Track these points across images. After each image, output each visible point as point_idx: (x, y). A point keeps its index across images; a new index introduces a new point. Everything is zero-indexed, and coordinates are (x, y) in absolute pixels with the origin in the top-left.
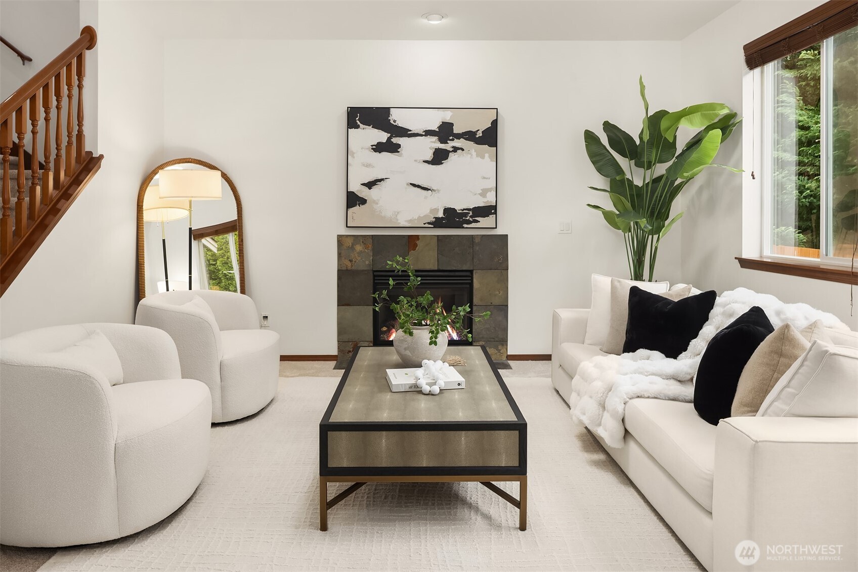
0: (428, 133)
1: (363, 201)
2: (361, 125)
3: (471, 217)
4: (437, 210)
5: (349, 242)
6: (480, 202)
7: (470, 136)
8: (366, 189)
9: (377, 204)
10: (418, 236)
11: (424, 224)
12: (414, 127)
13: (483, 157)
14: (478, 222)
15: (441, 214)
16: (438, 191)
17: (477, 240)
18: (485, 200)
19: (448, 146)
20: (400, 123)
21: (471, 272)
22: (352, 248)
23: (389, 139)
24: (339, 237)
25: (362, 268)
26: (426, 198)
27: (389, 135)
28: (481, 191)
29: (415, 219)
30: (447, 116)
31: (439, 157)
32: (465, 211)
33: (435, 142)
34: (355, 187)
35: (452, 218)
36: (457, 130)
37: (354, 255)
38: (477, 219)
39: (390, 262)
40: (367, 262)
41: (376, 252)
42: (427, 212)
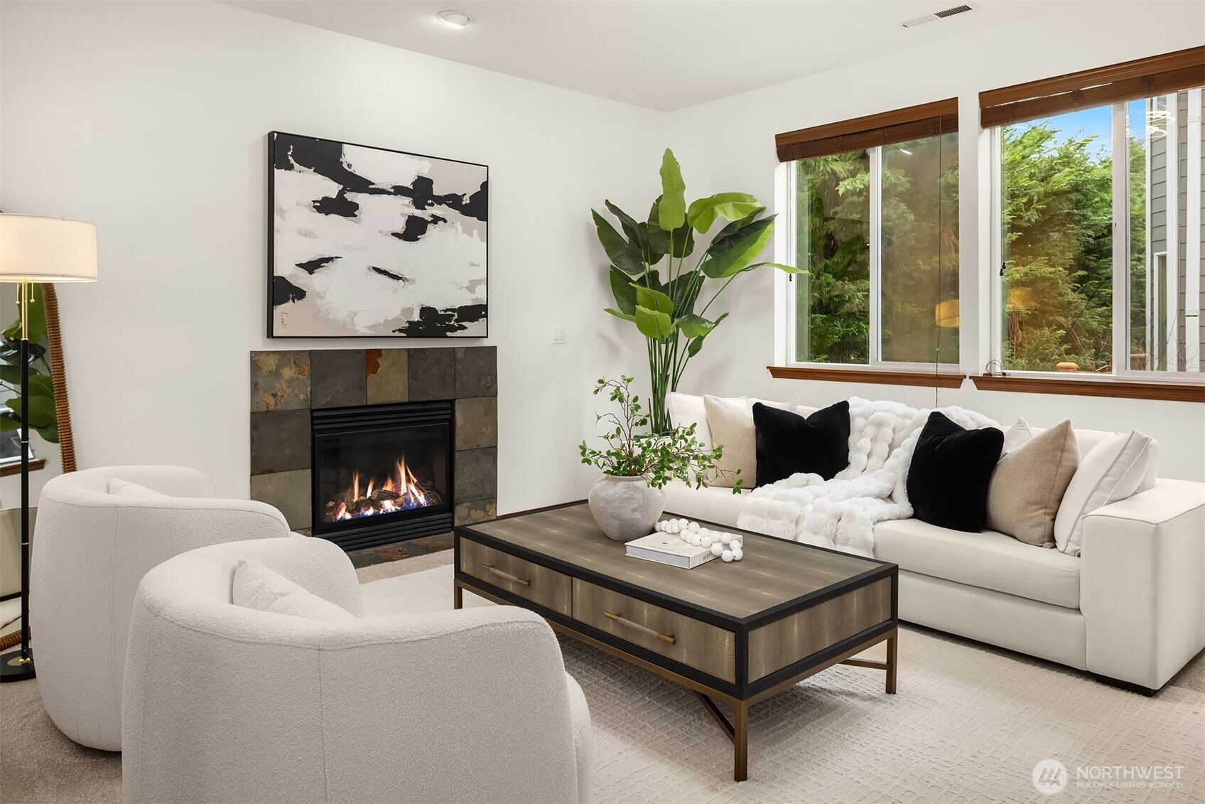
0: (399, 191)
1: (300, 294)
2: (296, 165)
3: (456, 321)
4: (410, 310)
5: (271, 364)
6: (467, 300)
7: (453, 201)
8: (303, 273)
9: (323, 298)
10: (379, 351)
11: (394, 332)
12: (380, 180)
13: (471, 235)
14: (465, 328)
15: (416, 317)
16: (413, 281)
17: (460, 355)
18: (472, 296)
19: (426, 214)
20: (357, 170)
21: (452, 402)
22: (277, 374)
23: (341, 193)
24: (254, 355)
25: (294, 406)
26: (395, 291)
27: (341, 187)
28: (469, 284)
29: (381, 325)
30: (425, 169)
31: (414, 230)
32: (448, 313)
33: (408, 206)
34: (285, 270)
35: (431, 322)
36: (438, 190)
37: (280, 386)
38: (464, 323)
39: (338, 394)
40: (302, 397)
41: (316, 379)
42: (398, 313)
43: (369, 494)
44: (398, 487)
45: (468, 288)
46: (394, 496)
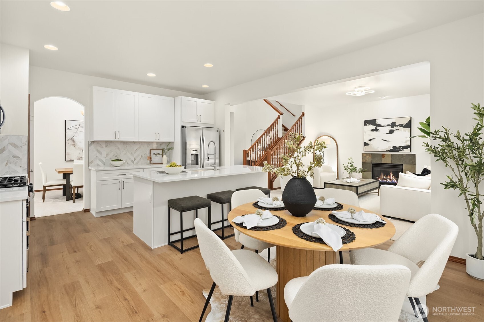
0: (388, 125)
1: (368, 145)
2: (368, 125)
3: (401, 149)
4: (390, 147)
5: (365, 155)
7: (401, 125)
8: (369, 141)
9: (372, 145)
10: (385, 154)
11: (387, 151)
12: (383, 124)
14: (404, 150)
15: (392, 148)
16: (391, 141)
17: (404, 156)
18: (406, 144)
20: (379, 123)
21: (403, 165)
22: (366, 157)
23: (376, 128)
24: (362, 154)
26: (387, 143)
29: (384, 149)
30: (394, 120)
31: (391, 132)
32: (399, 147)
33: (390, 128)
34: (366, 141)
35: (395, 149)
36: (397, 124)
37: (366, 159)
38: (404, 149)
39: (377, 161)
40: (370, 161)
41: (372, 158)
42: (387, 147)
43: (385, 177)
44: (391, 177)
45: (405, 142)
46: (390, 179)
